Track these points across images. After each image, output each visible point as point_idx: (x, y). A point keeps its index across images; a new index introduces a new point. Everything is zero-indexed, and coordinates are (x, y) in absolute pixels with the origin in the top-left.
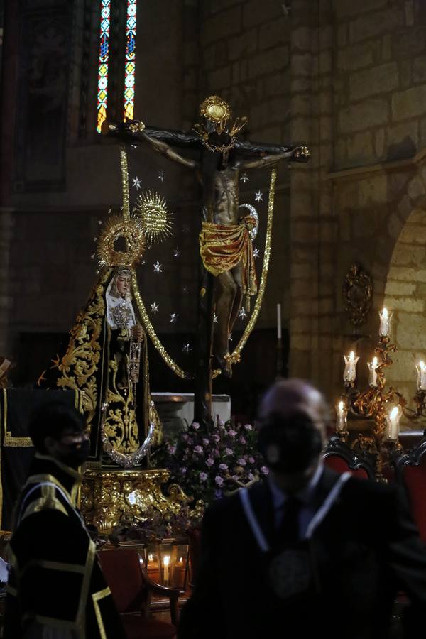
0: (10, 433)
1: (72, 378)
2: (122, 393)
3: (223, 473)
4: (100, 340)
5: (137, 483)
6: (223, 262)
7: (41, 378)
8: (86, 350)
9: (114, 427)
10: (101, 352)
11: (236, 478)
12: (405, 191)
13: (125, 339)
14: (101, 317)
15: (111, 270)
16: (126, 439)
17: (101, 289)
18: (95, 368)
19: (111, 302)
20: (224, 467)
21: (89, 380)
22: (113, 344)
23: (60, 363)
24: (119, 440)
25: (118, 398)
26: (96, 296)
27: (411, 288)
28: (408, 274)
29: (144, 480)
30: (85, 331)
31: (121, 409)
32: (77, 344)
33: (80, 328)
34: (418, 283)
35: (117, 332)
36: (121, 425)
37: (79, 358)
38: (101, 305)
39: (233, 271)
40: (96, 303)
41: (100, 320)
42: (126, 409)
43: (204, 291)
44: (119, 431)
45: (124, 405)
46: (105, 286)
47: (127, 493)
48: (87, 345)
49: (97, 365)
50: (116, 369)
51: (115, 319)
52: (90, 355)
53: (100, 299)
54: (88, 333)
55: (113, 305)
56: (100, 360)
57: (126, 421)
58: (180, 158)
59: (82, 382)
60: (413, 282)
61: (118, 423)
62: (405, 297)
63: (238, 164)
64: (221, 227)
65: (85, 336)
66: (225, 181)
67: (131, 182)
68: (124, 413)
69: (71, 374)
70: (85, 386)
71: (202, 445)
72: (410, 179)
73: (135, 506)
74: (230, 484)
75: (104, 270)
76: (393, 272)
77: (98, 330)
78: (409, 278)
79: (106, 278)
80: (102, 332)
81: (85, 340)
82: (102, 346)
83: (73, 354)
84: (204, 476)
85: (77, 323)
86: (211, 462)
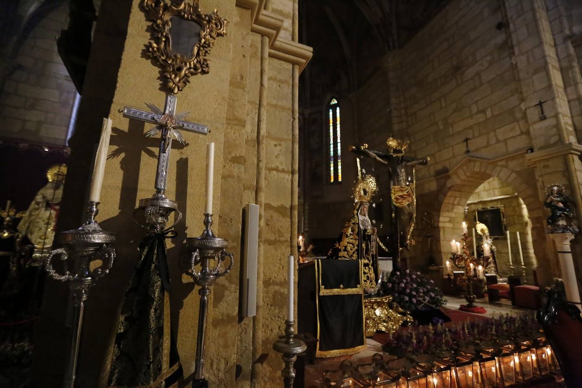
0: (323, 287)
1: (346, 253)
2: (368, 259)
3: (415, 296)
4: (358, 234)
5: (380, 304)
6: (404, 201)
7: (330, 252)
8: (351, 239)
9: (366, 276)
10: (359, 240)
11: (421, 299)
12: (445, 184)
13: (369, 234)
14: (357, 224)
15: (359, 203)
16: (371, 281)
17: (356, 212)
18: (356, 248)
19: (361, 218)
20: (414, 293)
21: (354, 253)
22: (363, 236)
23: (339, 245)
24: (368, 281)
25: (366, 261)
26: (354, 215)
27: (447, 219)
28: (447, 214)
29: (383, 303)
30: (350, 230)
31: (368, 266)
32: (347, 236)
33: (348, 229)
34: (450, 218)
35: (365, 230)
36: (368, 274)
38: (357, 219)
39: (408, 205)
40: (354, 218)
41: (357, 225)
42: (370, 266)
43: (393, 215)
44: (368, 277)
46: (358, 210)
47: (375, 309)
48: (351, 237)
49: (357, 246)
50: (365, 248)
51: (363, 225)
52: (353, 241)
53: (356, 216)
54: (351, 231)
56: (359, 244)
57: (371, 272)
58: (382, 160)
59: (350, 254)
60: (449, 217)
61: (367, 273)
62: (446, 222)
63: (404, 163)
64: (402, 187)
65: (350, 233)
66: (400, 169)
68: (369, 268)
69: (345, 250)
70: (352, 256)
71: (403, 283)
72: (446, 181)
73: (380, 316)
74: (419, 302)
75: (357, 204)
76: (442, 213)
77: (357, 230)
78: (447, 215)
79: (358, 206)
80: (359, 230)
81: (350, 234)
82: (358, 236)
83: (345, 241)
84: (407, 298)
85: (345, 227)
86: (408, 291)
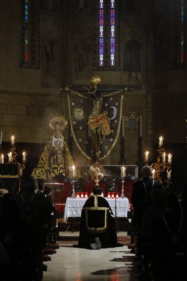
6: (93, 126)
13: (56, 150)
14: (50, 144)
17: (52, 136)
21: (46, 161)
32: (44, 152)
35: (54, 148)
37: (44, 155)
38: (51, 141)
39: (97, 128)
45: (58, 168)
50: (55, 158)
51: (55, 144)
52: (47, 154)
55: (55, 141)
56: (49, 156)
57: (59, 172)
67: (71, 104)
81: (46, 150)
